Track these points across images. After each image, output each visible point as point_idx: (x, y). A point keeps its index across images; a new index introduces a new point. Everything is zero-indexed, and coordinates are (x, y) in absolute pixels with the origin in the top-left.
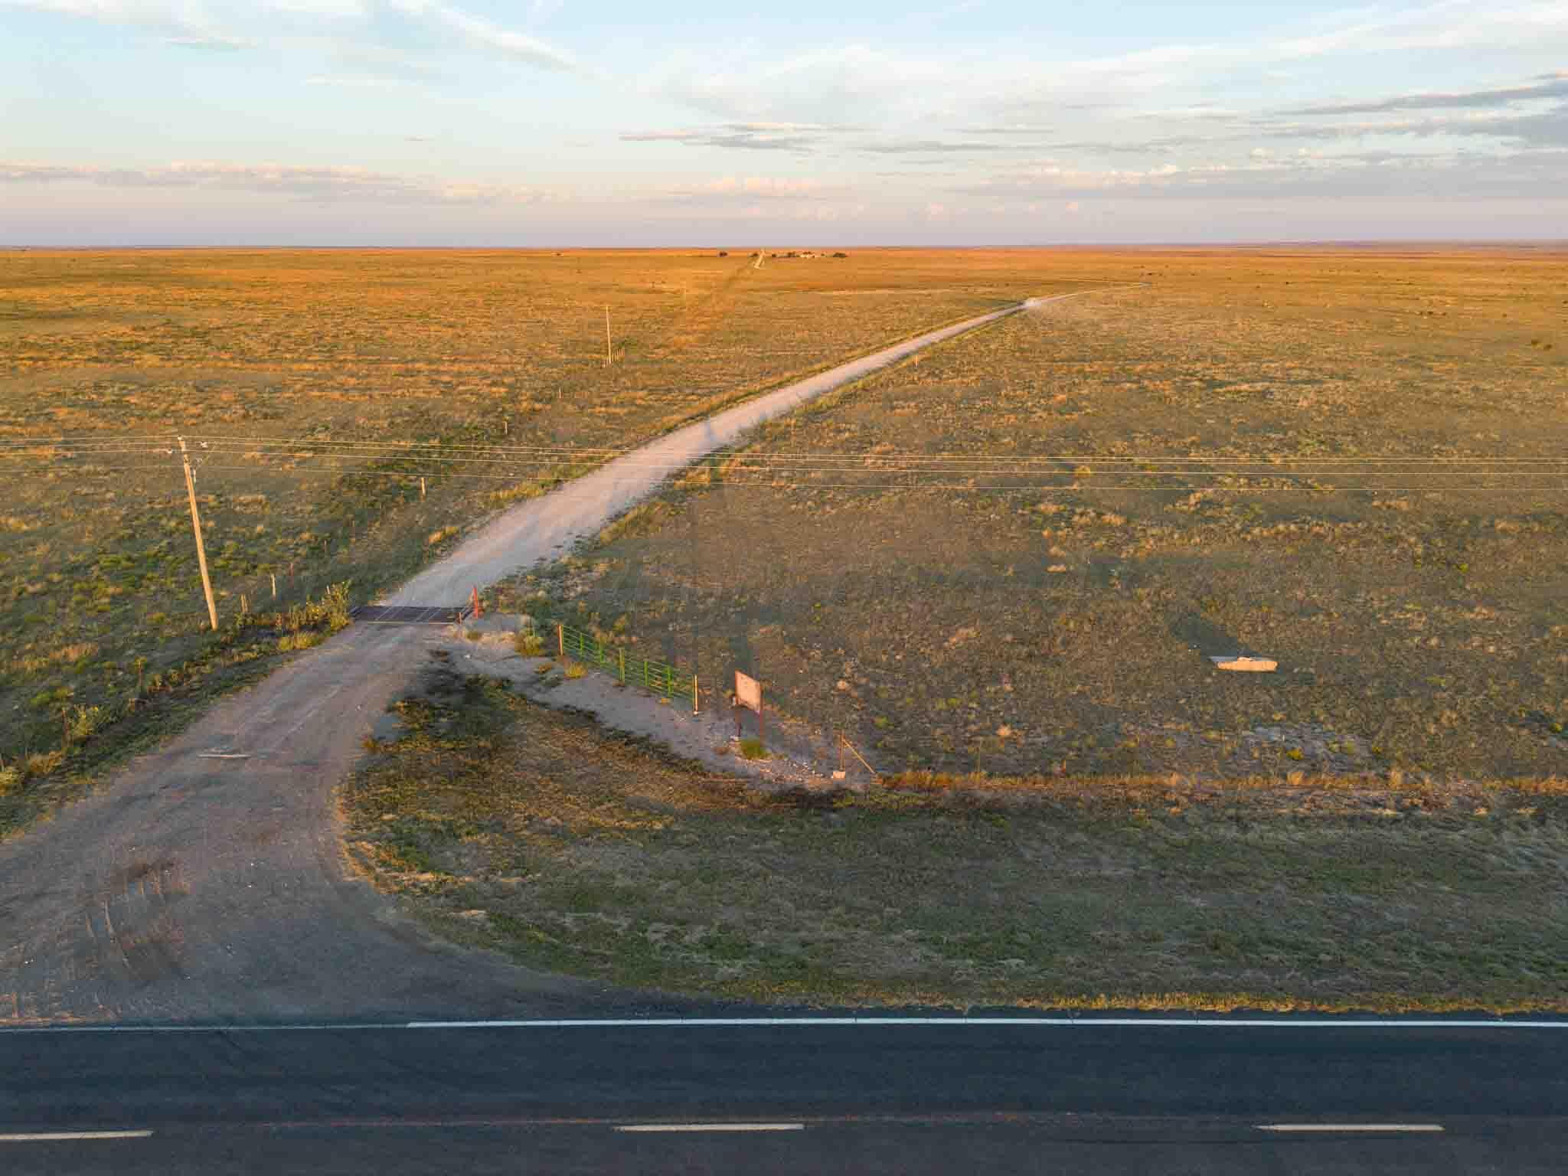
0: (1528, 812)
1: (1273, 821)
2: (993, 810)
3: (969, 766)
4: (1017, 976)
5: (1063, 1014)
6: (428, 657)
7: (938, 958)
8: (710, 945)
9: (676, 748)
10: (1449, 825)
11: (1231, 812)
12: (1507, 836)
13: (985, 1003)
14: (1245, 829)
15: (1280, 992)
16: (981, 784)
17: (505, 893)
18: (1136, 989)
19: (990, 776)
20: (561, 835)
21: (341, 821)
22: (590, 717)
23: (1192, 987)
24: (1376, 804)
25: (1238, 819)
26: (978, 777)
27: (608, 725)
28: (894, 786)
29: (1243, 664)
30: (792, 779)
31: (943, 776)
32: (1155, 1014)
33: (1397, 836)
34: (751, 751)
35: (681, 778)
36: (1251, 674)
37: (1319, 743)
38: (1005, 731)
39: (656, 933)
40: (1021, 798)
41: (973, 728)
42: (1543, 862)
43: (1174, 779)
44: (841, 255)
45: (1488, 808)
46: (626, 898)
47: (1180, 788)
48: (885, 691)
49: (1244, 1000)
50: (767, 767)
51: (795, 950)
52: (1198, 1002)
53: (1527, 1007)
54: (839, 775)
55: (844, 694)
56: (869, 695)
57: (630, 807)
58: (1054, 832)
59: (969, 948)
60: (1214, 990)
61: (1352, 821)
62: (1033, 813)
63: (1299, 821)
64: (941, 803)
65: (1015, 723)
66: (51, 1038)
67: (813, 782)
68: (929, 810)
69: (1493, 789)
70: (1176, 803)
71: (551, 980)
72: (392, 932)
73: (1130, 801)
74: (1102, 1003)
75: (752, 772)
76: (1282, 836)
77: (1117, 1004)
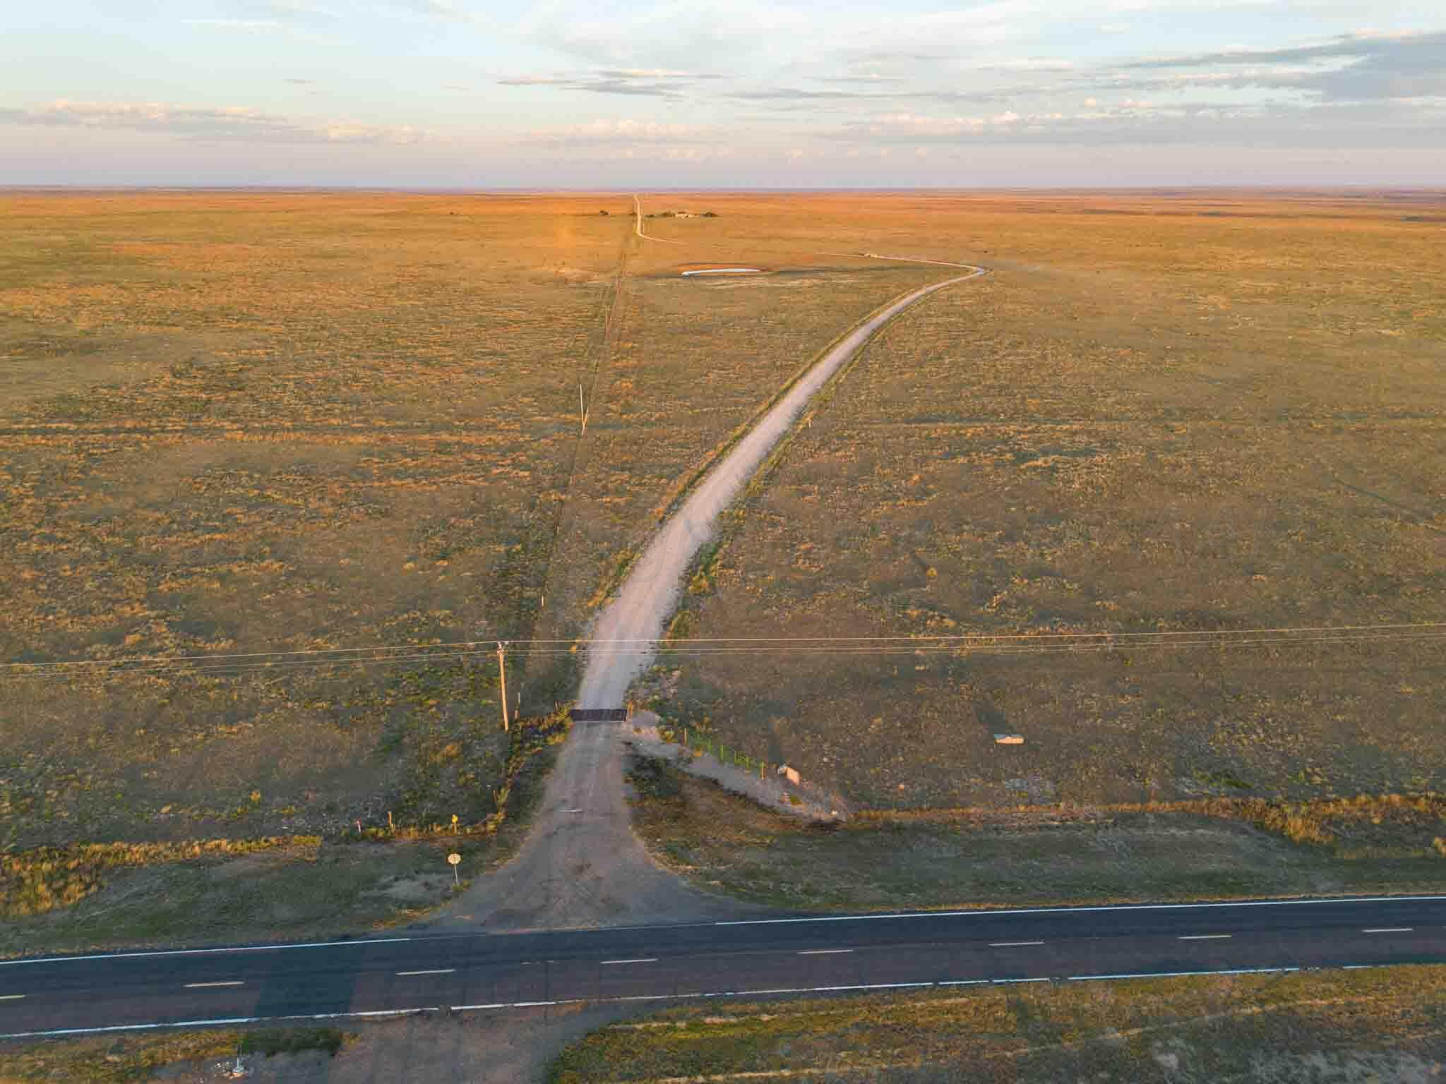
0: (1110, 821)
1: (1011, 830)
2: (900, 828)
3: (890, 808)
4: (915, 899)
5: (930, 912)
6: (623, 746)
7: (887, 894)
8: (805, 892)
9: (761, 800)
10: (1079, 829)
11: (994, 825)
12: (1100, 833)
13: (905, 909)
14: (999, 833)
15: (1001, 902)
16: (894, 816)
17: (722, 873)
18: (954, 903)
19: (898, 811)
20: (731, 846)
21: (641, 843)
22: (716, 782)
23: (973, 901)
24: (1053, 820)
25: (996, 829)
26: (893, 812)
27: (726, 787)
28: (858, 818)
29: (1008, 740)
30: (816, 815)
31: (878, 813)
32: (960, 911)
33: (1057, 834)
34: (794, 801)
35: (768, 816)
36: (1012, 745)
37: (1035, 788)
38: (902, 786)
39: (785, 888)
40: (910, 822)
41: (888, 784)
42: (1109, 844)
43: (972, 810)
44: (712, 215)
45: (1096, 819)
46: (767, 874)
47: (975, 814)
48: (846, 762)
49: (988, 905)
50: (802, 809)
51: (835, 892)
52: (975, 907)
53: (1082, 903)
54: (834, 813)
55: (827, 764)
56: (839, 766)
57: (752, 832)
58: (925, 837)
59: (898, 889)
60: (979, 902)
61: (1040, 828)
62: (916, 829)
63: (1020, 829)
64: (879, 826)
65: (905, 780)
66: (600, 932)
67: (825, 817)
68: (874, 829)
69: (1099, 810)
70: (972, 822)
71: (757, 907)
72: (688, 890)
73: (954, 821)
74: (943, 908)
75: (797, 811)
76: (1012, 836)
77: (948, 908)
